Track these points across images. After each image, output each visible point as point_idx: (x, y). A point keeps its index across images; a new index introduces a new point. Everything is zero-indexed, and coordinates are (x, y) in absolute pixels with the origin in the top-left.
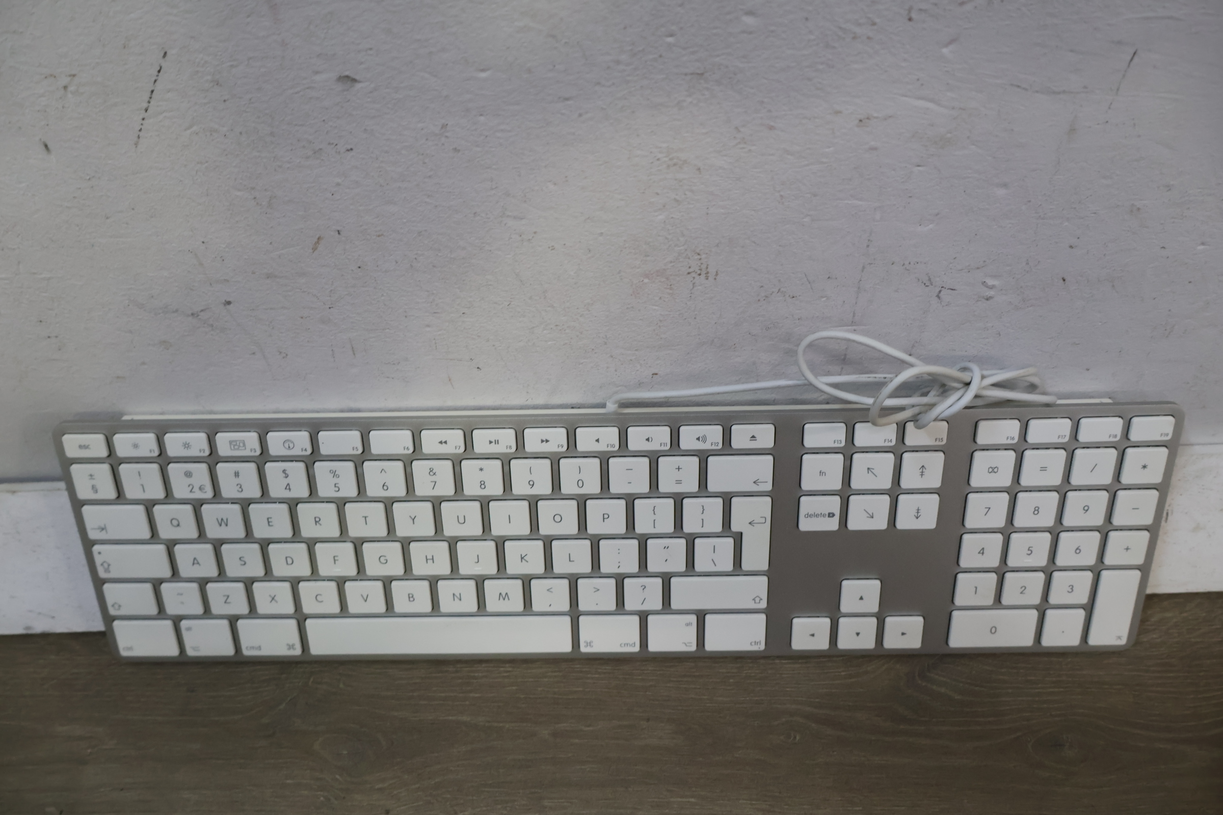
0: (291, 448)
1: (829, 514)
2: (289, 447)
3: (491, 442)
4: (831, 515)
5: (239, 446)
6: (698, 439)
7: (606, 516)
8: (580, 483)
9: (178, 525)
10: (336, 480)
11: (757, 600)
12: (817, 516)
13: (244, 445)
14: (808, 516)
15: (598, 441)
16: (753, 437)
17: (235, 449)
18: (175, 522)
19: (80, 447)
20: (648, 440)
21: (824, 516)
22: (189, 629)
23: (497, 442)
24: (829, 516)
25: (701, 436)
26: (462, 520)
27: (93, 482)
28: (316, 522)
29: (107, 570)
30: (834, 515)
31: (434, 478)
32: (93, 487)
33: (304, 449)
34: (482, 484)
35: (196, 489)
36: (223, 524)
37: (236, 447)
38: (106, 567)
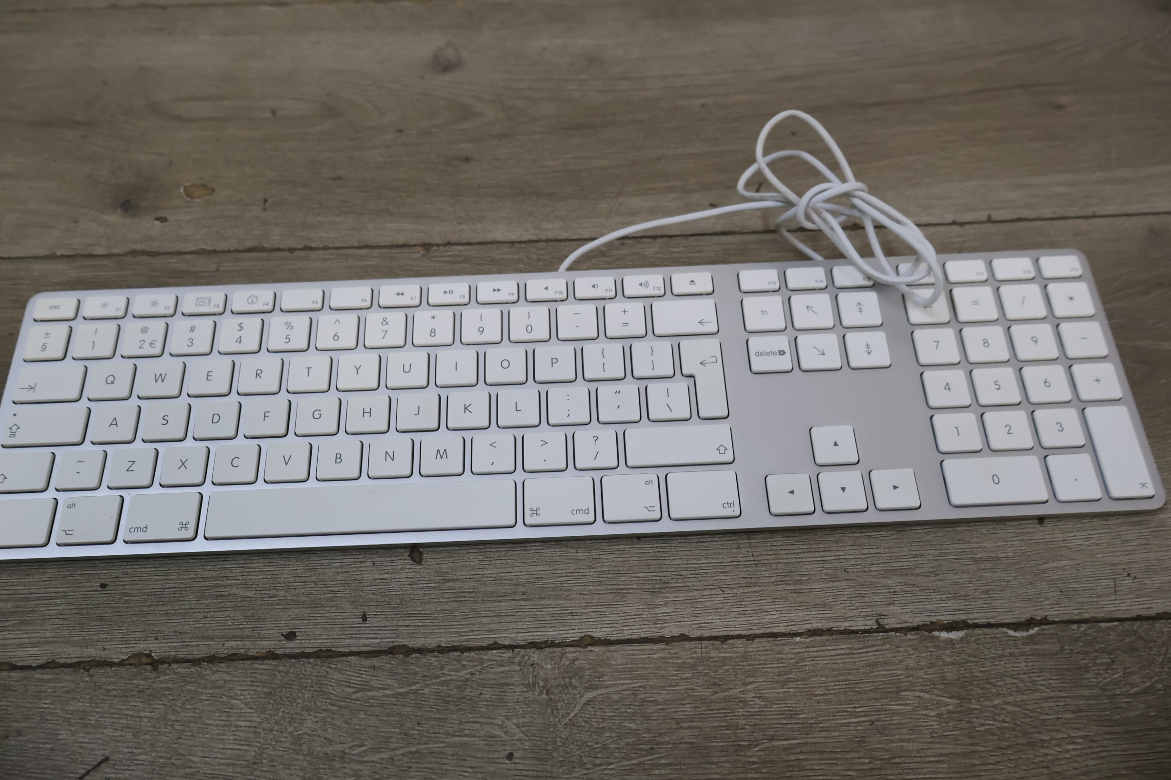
0: (254, 302)
1: (779, 351)
2: (252, 302)
3: (445, 292)
4: (782, 353)
5: (204, 302)
6: (641, 284)
7: (554, 361)
8: (529, 328)
9: (113, 382)
10: (289, 332)
11: (722, 449)
12: (767, 354)
13: (209, 302)
14: (759, 354)
15: (546, 288)
16: (692, 281)
17: (200, 305)
18: (111, 379)
19: (51, 307)
20: (594, 286)
21: (775, 354)
22: (71, 506)
23: (451, 292)
24: (780, 354)
25: (643, 282)
26: (407, 369)
27: (46, 340)
29: (13, 435)
30: (784, 353)
31: (386, 328)
32: (44, 344)
33: (266, 304)
34: (433, 332)
35: (146, 345)
36: (160, 380)
37: (201, 303)
38: (14, 430)
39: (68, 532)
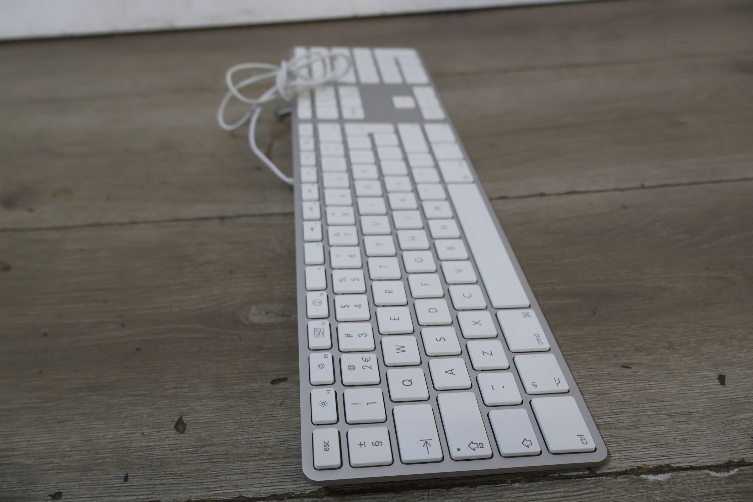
0: (320, 301)
2: (320, 303)
5: (320, 332)
6: (307, 144)
10: (348, 279)
11: (414, 126)
13: (320, 329)
15: (309, 173)
17: (323, 333)
18: (407, 383)
19: (326, 450)
20: (308, 158)
22: (535, 385)
23: (311, 208)
26: (376, 224)
27: (369, 444)
28: (390, 292)
29: (480, 445)
31: (342, 233)
32: (374, 444)
33: (321, 295)
34: (345, 214)
35: (368, 364)
36: (403, 349)
37: (321, 334)
38: (476, 446)
39: (558, 381)
